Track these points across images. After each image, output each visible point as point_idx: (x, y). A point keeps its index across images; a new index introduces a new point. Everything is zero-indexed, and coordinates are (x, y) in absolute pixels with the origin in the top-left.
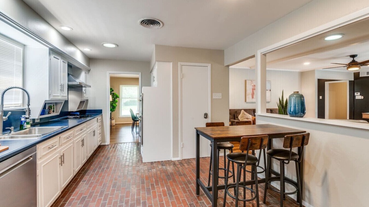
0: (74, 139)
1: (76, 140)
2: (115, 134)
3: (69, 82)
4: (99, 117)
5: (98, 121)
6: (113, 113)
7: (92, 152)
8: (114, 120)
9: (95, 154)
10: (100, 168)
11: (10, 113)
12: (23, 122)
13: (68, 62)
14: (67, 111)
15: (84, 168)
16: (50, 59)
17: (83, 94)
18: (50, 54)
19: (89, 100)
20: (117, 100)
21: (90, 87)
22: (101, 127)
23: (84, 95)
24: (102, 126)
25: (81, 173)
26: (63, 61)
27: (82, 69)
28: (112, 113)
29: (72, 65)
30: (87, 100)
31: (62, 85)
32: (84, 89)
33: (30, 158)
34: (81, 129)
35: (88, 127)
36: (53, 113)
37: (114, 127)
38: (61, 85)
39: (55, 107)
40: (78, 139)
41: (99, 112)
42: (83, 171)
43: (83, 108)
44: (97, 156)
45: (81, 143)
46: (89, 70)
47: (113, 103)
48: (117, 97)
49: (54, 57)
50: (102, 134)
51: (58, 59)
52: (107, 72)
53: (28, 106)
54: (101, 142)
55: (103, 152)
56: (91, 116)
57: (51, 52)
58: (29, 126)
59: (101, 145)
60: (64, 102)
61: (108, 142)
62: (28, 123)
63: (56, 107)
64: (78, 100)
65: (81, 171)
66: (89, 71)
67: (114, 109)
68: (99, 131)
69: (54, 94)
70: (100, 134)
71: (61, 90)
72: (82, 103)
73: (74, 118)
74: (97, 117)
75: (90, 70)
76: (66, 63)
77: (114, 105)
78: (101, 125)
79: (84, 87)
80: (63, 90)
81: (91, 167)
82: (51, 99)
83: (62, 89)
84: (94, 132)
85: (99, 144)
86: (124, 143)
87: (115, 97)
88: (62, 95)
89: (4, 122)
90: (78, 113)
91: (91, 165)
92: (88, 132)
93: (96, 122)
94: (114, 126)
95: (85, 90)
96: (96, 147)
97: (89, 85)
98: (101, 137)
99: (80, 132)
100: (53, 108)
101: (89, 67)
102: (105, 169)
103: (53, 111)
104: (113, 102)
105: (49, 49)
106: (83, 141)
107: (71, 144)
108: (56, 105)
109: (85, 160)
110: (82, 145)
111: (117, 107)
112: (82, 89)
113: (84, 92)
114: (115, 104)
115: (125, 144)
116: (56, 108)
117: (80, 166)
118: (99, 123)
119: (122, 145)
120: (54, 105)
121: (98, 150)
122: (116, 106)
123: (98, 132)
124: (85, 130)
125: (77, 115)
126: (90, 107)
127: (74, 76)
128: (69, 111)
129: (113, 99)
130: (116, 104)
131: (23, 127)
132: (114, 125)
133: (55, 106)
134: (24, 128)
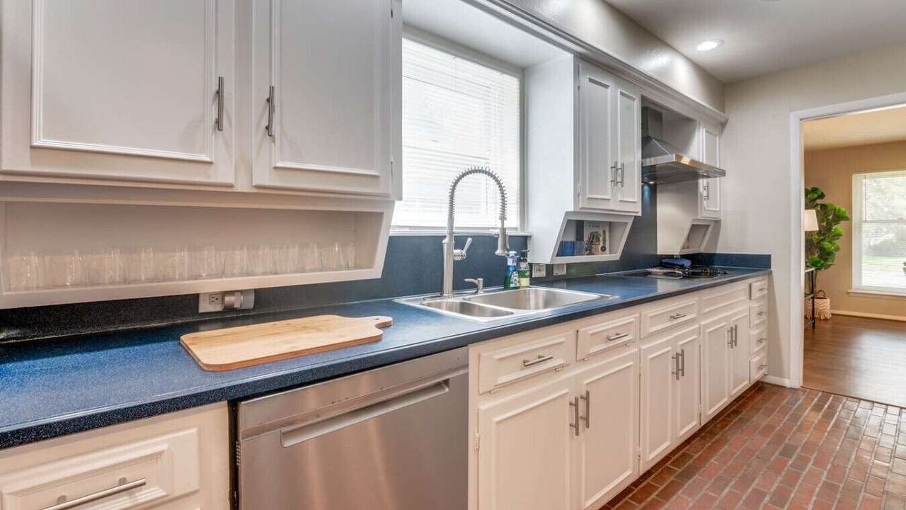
0: (644, 347)
1: (651, 350)
2: (832, 354)
3: (648, 160)
4: (758, 283)
5: (750, 296)
6: (822, 276)
7: (724, 401)
8: (828, 301)
9: (736, 412)
10: (745, 482)
11: (469, 240)
12: (511, 269)
13: (644, 99)
14: (653, 253)
15: (684, 454)
16: (579, 87)
17: (701, 203)
18: (577, 73)
19: (722, 222)
20: (839, 228)
21: (723, 173)
22: (764, 317)
23: (705, 203)
24: (770, 313)
25: (670, 471)
26: (622, 94)
27: (698, 120)
28: (819, 273)
29: (663, 112)
30: (717, 222)
31: (619, 166)
32: (702, 183)
33: (443, 385)
34: (674, 314)
35: (706, 310)
36: (601, 254)
37: (828, 326)
38: (615, 167)
39: (607, 238)
40: (662, 346)
41: (758, 264)
42: (678, 463)
43: (702, 248)
44: (743, 421)
45: (671, 366)
46: (723, 120)
47: (823, 240)
48: (839, 217)
49: (591, 80)
50: (771, 341)
51: (607, 87)
52: (792, 114)
53: (503, 222)
54: (764, 370)
55: (769, 413)
56: (725, 273)
57: (580, 65)
58: (525, 282)
59: (766, 381)
60: (630, 222)
61: (793, 376)
62: (522, 275)
63: (610, 237)
64: (686, 222)
65: (673, 459)
66: (723, 125)
67: (826, 260)
68: (755, 332)
69: (590, 193)
70: (760, 341)
71: (614, 182)
72: (697, 229)
73: (665, 274)
74: (750, 281)
75: (727, 120)
76: (634, 99)
77: (826, 244)
78: (765, 309)
79: (704, 177)
80: (622, 182)
81: (712, 461)
82: (582, 208)
83: (619, 180)
84: (733, 331)
85: (756, 376)
86: (873, 402)
87: (831, 217)
88: (620, 199)
89: (455, 262)
90: (687, 263)
91: (713, 449)
92: (706, 326)
93: (744, 297)
94: (826, 320)
95: (707, 188)
96: (744, 385)
97: (722, 168)
98: (763, 354)
99: (668, 324)
100: (601, 239)
101: (724, 113)
102: (767, 499)
103: (603, 249)
104: (824, 234)
105: (575, 56)
106: (679, 357)
107: (628, 362)
108: (610, 232)
109: (692, 426)
110: (677, 374)
111: (838, 256)
112: (696, 187)
113: (705, 194)
114: (829, 242)
115: (879, 411)
116: (610, 239)
117: (666, 446)
118: (758, 299)
119: (861, 410)
120: (604, 232)
121: (752, 398)
122: (837, 249)
123: (751, 333)
124: (693, 320)
125: (682, 267)
126: (728, 244)
127: (667, 143)
128: (658, 254)
129: (824, 224)
130: (837, 242)
131: (510, 283)
132: (829, 316)
133: (607, 234)
134: (512, 285)
